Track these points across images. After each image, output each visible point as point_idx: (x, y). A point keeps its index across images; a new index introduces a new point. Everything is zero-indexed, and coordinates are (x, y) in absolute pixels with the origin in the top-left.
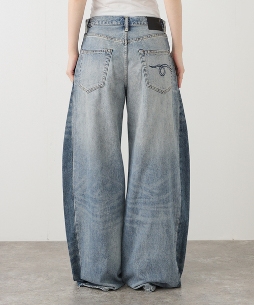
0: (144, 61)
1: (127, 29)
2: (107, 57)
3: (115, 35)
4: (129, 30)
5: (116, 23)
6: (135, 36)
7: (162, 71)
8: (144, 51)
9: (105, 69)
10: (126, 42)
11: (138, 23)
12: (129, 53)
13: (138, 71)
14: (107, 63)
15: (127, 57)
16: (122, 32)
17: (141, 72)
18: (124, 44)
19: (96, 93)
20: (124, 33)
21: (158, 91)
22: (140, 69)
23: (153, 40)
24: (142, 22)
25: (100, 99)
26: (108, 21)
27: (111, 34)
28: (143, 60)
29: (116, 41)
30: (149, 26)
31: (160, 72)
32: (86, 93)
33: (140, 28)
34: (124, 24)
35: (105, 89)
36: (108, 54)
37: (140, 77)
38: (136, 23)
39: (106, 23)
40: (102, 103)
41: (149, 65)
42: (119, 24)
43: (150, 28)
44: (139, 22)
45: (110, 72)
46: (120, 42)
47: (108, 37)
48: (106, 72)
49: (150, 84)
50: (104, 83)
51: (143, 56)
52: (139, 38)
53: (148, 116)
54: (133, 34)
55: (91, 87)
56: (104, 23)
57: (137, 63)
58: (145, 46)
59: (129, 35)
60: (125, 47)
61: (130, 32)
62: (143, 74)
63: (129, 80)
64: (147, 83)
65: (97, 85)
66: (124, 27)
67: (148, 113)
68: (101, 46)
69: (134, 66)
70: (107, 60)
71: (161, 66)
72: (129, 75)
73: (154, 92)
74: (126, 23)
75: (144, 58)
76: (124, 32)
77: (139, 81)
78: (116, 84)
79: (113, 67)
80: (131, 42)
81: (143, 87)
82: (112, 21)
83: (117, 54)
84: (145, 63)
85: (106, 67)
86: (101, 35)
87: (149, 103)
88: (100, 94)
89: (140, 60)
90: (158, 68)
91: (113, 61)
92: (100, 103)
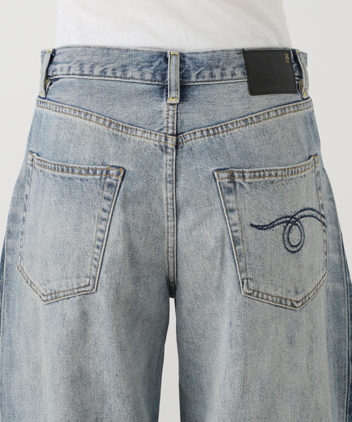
0: (232, 210)
1: (174, 97)
2: (107, 194)
3: (133, 117)
4: (183, 98)
5: (137, 75)
6: (203, 121)
7: (295, 236)
8: (232, 176)
9: (100, 235)
10: (171, 142)
11: (212, 75)
12: (181, 183)
13: (212, 243)
14: (104, 215)
15: (175, 197)
16: (157, 107)
17: (223, 244)
18: (164, 149)
19: (69, 309)
20: (165, 107)
21: (281, 302)
22: (219, 235)
23: (263, 131)
24: (229, 70)
25: (85, 330)
26: (110, 66)
27: (122, 112)
28: (230, 205)
29: (137, 138)
30: (249, 82)
31: (286, 240)
32: (40, 303)
33: (221, 89)
34: (164, 77)
35: (101, 299)
36: (110, 185)
37: (218, 261)
38: (207, 73)
39: (103, 73)
40: (91, 341)
41: (247, 220)
42: (148, 76)
43: (255, 90)
44: (217, 72)
45: (116, 246)
46: (152, 141)
47: (112, 122)
48: (102, 245)
49: (252, 285)
50: (96, 279)
51: (229, 191)
52: (214, 129)
53: (245, 389)
54: (194, 115)
55: (54, 286)
56: (97, 71)
57: (209, 215)
58: (234, 155)
59: (183, 117)
60: (168, 158)
61: (187, 107)
62: (228, 252)
63: (183, 266)
64: (241, 283)
65: (73, 283)
66: (163, 89)
67: (244, 379)
68: (85, 155)
69: (198, 224)
70: (105, 204)
71: (292, 221)
72: (183, 249)
73: (265, 309)
74: (173, 76)
75: (231, 198)
76: (163, 105)
77: (216, 273)
78: (137, 280)
79: (127, 228)
80: (190, 142)
81: (228, 294)
82: (124, 68)
83: (139, 185)
84: (234, 217)
85: (102, 227)
86: (87, 114)
87: (249, 347)
88: (84, 316)
89: (217, 206)
90: (280, 228)
91: (124, 207)
92: (86, 341)
